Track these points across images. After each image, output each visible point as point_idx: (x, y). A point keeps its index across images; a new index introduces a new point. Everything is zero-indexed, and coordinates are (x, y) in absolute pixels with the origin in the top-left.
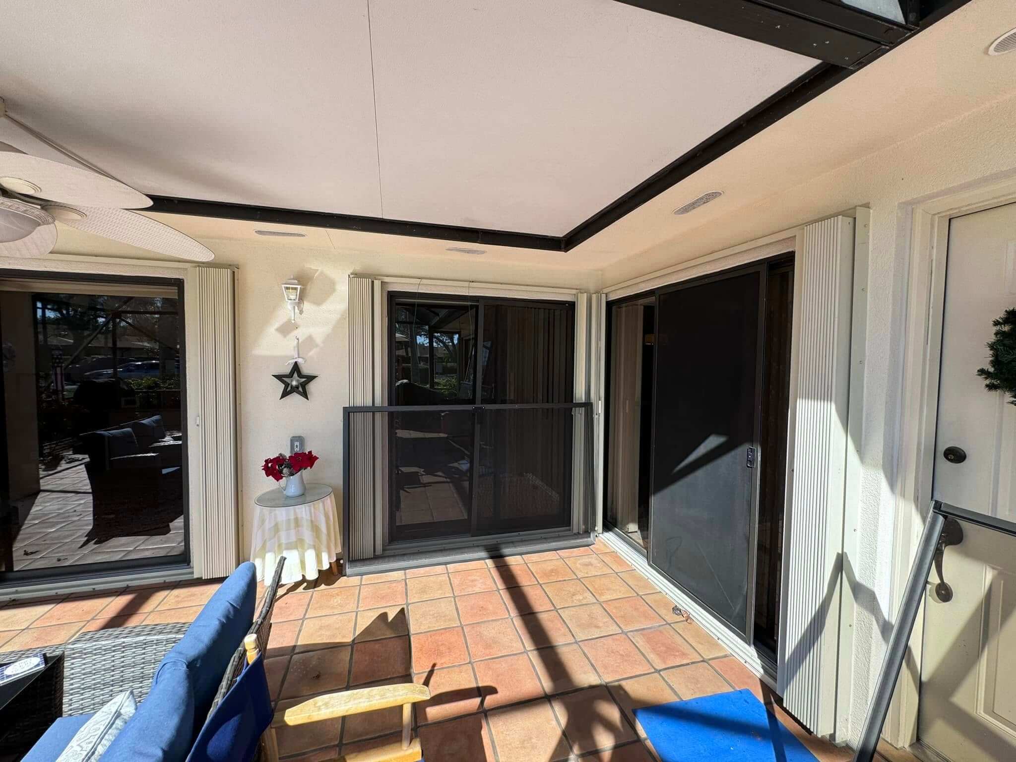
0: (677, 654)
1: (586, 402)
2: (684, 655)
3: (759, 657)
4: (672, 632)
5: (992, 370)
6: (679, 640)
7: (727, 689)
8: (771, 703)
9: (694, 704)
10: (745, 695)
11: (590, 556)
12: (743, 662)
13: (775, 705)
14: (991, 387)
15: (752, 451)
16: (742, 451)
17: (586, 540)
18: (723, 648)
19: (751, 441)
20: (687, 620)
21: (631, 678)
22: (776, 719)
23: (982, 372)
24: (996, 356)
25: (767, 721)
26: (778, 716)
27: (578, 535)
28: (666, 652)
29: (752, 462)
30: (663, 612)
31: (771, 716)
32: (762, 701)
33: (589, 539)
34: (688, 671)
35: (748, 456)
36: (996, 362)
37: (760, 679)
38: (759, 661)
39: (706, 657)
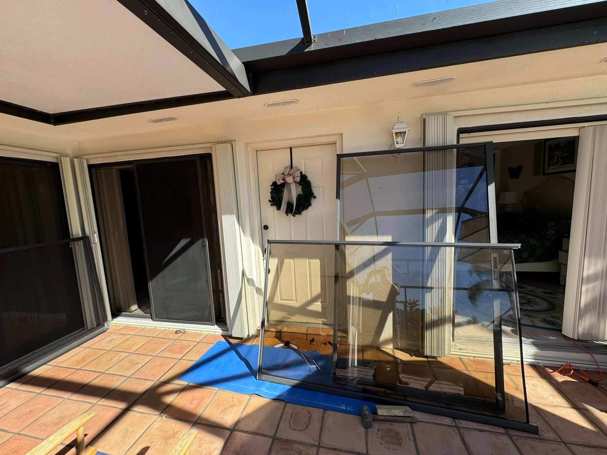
0: (186, 347)
1: (83, 236)
2: (189, 346)
3: (219, 327)
4: (180, 341)
5: (271, 200)
6: (184, 342)
7: (212, 346)
8: (228, 340)
9: (202, 358)
10: (219, 343)
11: (110, 336)
12: (213, 333)
13: (229, 339)
14: (272, 205)
15: (204, 241)
16: (199, 242)
17: (102, 329)
18: (204, 334)
19: (203, 237)
20: (184, 333)
21: (169, 370)
22: (231, 343)
23: (269, 201)
24: (272, 195)
25: (229, 345)
26: (231, 342)
27: (93, 329)
28: (181, 350)
29: (204, 246)
30: (171, 337)
31: (229, 343)
32: (225, 341)
33: (104, 328)
34: (195, 349)
35: (202, 245)
36: (272, 198)
37: (222, 335)
38: (219, 329)
39: (199, 341)
